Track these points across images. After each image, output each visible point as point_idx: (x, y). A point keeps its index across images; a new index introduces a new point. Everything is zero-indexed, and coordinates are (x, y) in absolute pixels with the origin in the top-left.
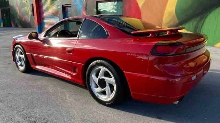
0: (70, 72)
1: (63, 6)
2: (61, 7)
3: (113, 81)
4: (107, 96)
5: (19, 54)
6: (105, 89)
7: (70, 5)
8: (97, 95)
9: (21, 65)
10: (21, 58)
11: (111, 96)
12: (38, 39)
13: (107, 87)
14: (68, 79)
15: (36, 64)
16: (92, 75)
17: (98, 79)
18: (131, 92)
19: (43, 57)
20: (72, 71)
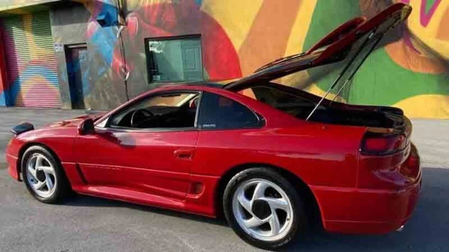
0: (183, 194)
1: (66, 46)
2: (62, 49)
3: (286, 204)
4: (271, 231)
5: (40, 165)
6: (269, 220)
7: (85, 45)
8: (249, 231)
9: (45, 188)
10: (44, 173)
11: (280, 231)
12: (94, 132)
13: (272, 215)
14: (178, 207)
15: (87, 183)
16: (236, 198)
17: (251, 202)
18: (323, 220)
19: (113, 169)
20: (186, 192)
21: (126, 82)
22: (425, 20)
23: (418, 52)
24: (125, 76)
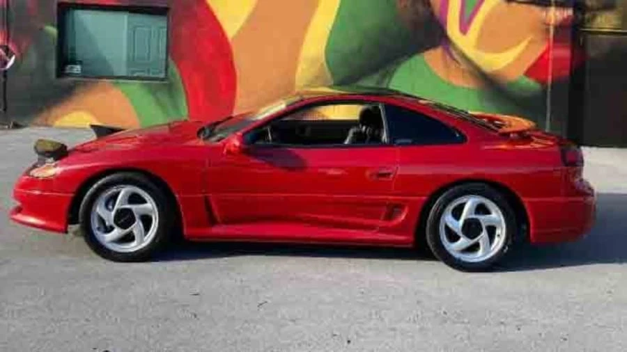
4: (481, 251)
6: (480, 238)
11: (492, 249)
13: (483, 234)
16: (444, 219)
17: (461, 222)
21: (5, 71)
22: (464, 28)
23: (457, 62)
24: (6, 63)
